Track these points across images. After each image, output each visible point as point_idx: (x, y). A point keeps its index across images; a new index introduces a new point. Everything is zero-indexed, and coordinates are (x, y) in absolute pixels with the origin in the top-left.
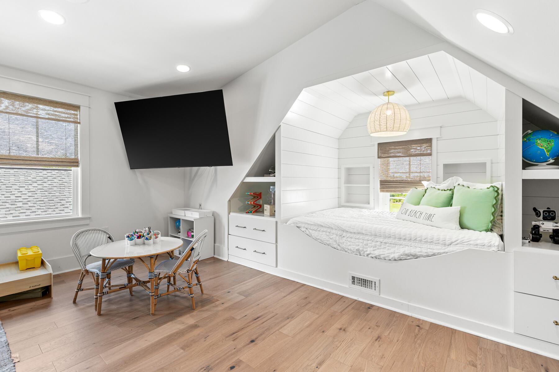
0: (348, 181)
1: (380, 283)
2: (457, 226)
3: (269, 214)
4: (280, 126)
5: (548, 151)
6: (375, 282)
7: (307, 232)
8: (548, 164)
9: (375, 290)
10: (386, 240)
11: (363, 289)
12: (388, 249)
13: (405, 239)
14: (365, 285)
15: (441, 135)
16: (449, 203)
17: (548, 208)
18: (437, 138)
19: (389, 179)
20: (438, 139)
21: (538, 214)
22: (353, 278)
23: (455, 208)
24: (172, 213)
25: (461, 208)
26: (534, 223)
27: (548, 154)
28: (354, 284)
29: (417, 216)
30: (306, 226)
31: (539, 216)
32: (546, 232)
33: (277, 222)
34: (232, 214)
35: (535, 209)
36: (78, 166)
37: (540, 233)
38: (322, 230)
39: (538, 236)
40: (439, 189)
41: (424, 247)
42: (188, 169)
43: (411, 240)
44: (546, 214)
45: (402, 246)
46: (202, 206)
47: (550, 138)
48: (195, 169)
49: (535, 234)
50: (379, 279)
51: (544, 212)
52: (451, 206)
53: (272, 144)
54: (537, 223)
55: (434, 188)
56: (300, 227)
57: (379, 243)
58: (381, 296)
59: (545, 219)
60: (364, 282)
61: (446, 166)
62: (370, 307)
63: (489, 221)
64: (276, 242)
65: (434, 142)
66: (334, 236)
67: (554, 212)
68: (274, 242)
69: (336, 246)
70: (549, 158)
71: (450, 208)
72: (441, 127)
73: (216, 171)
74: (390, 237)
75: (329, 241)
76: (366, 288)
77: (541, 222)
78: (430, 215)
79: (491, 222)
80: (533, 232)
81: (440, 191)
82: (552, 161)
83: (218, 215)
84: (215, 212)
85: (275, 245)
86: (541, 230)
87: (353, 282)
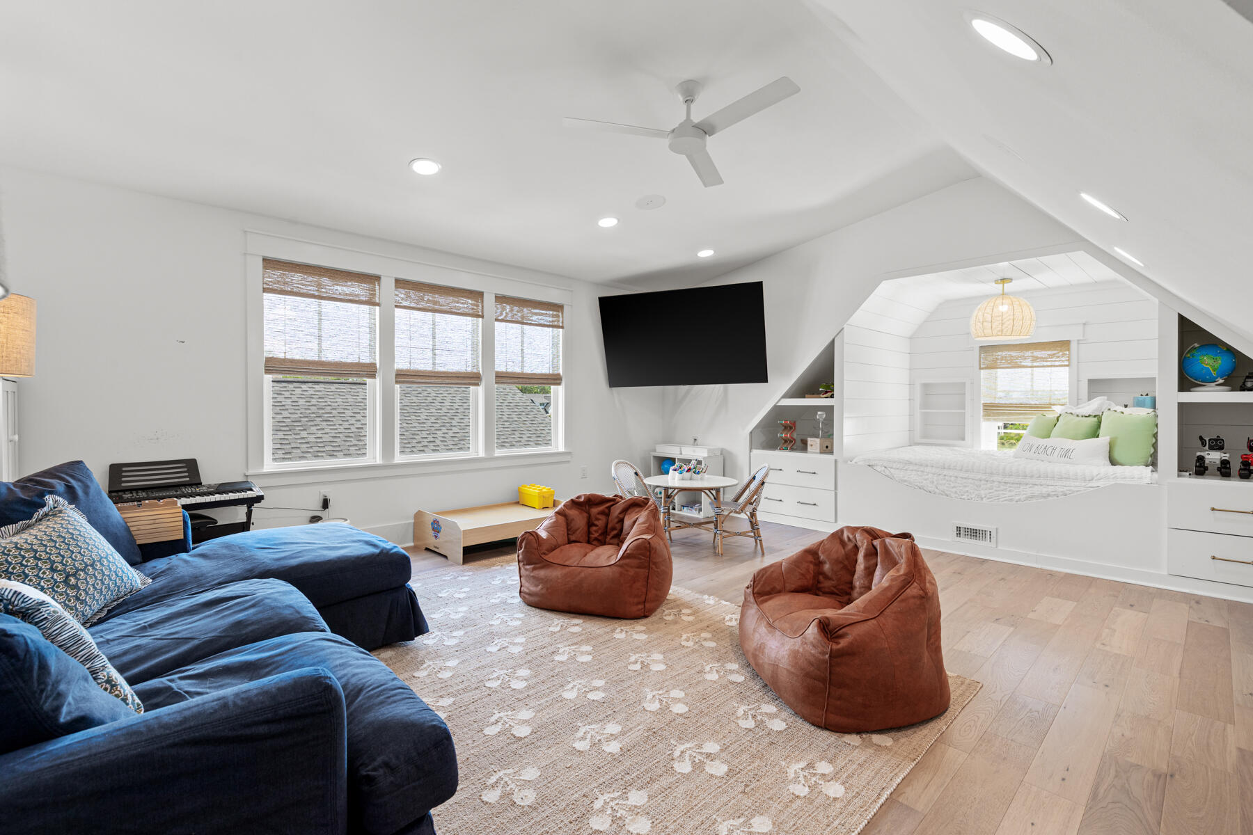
0: (925, 405)
1: (997, 533)
2: (1106, 462)
3: (818, 451)
4: (843, 329)
5: (1214, 370)
6: (990, 532)
7: (887, 473)
8: (1217, 385)
9: (990, 541)
10: (1007, 480)
11: (973, 541)
12: (1010, 491)
13: (1032, 477)
14: (976, 536)
15: (1084, 336)
16: (1095, 433)
17: (1218, 437)
18: (1078, 340)
19: (997, 401)
20: (1080, 342)
21: (1204, 444)
22: (959, 529)
23: (1103, 440)
24: (655, 451)
25: (1111, 438)
26: (1198, 454)
27: (1214, 374)
28: (960, 537)
29: (1049, 453)
30: (885, 464)
31: (1205, 446)
32: (1213, 464)
33: (836, 461)
34: (755, 451)
35: (1201, 438)
36: (559, 384)
37: (1206, 465)
38: (911, 468)
39: (1202, 469)
40: (1078, 416)
41: (1058, 484)
42: (670, 389)
43: (1040, 477)
44: (1212, 443)
45: (1028, 486)
46: (699, 441)
47: (1216, 356)
48: (683, 389)
49: (1200, 466)
50: (995, 527)
51: (1210, 440)
52: (1098, 437)
53: (830, 351)
54: (1202, 454)
55: (1071, 413)
56: (872, 466)
57: (996, 483)
58: (999, 548)
59: (1211, 448)
60: (974, 533)
61: (1091, 382)
62: (984, 561)
63: (1149, 454)
64: (836, 488)
65: (1073, 346)
66: (930, 475)
67: (1223, 440)
68: (833, 489)
69: (933, 489)
70: (1217, 378)
71: (1096, 439)
72: (1084, 324)
73: (726, 391)
74: (1011, 475)
75: (922, 482)
76: (978, 541)
77: (1207, 452)
78: (1068, 451)
79: (1151, 456)
80: (1198, 464)
81: (1080, 418)
82: (1221, 381)
83: (730, 453)
84: (725, 449)
85: (833, 492)
86: (1207, 461)
87: (959, 534)
